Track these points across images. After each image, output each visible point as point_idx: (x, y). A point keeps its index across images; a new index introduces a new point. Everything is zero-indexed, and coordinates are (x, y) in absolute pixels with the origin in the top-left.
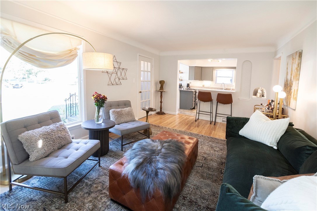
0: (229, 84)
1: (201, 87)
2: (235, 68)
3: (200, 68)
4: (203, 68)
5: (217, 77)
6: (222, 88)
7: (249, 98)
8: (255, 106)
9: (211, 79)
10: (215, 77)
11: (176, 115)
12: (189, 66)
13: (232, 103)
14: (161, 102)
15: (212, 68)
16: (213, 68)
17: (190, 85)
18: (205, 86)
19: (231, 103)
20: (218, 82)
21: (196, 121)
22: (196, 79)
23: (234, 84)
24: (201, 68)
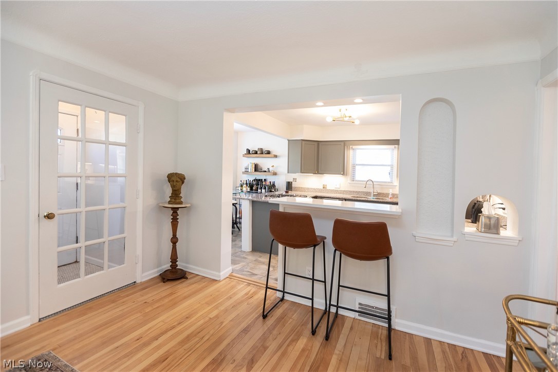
0: (386, 182)
1: (320, 191)
2: (396, 142)
3: (313, 143)
4: (320, 144)
5: (357, 166)
6: (369, 191)
7: (452, 236)
8: (509, 299)
9: (343, 171)
10: (350, 166)
11: (219, 281)
12: (289, 140)
13: (390, 257)
14: (174, 240)
15: (342, 144)
16: (344, 145)
17: (294, 185)
18: (328, 188)
19: (388, 258)
20: (358, 177)
21: (265, 317)
22: (304, 170)
23: (396, 183)
24: (316, 144)
